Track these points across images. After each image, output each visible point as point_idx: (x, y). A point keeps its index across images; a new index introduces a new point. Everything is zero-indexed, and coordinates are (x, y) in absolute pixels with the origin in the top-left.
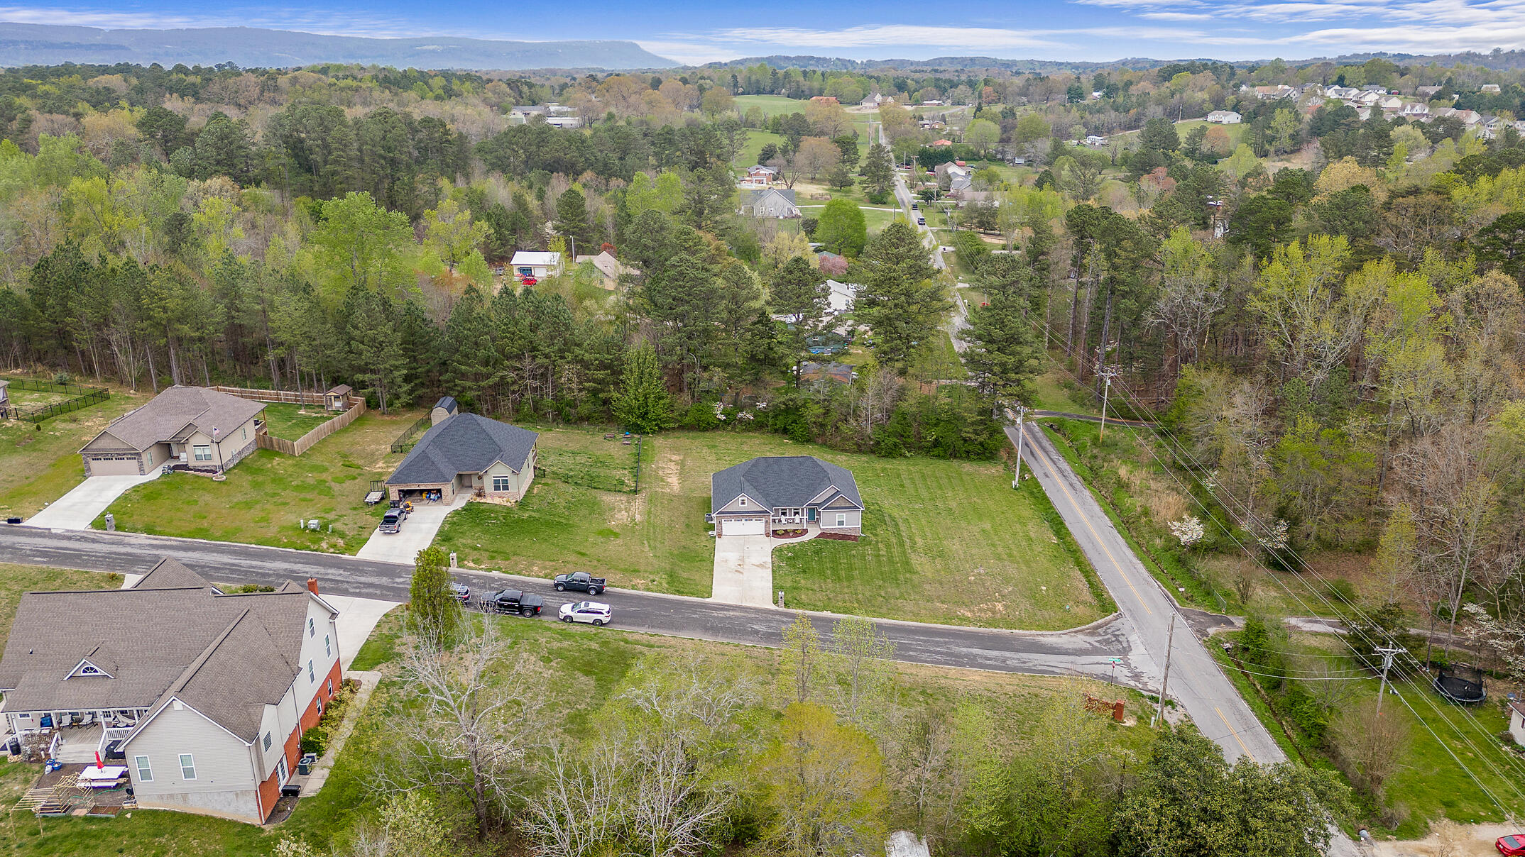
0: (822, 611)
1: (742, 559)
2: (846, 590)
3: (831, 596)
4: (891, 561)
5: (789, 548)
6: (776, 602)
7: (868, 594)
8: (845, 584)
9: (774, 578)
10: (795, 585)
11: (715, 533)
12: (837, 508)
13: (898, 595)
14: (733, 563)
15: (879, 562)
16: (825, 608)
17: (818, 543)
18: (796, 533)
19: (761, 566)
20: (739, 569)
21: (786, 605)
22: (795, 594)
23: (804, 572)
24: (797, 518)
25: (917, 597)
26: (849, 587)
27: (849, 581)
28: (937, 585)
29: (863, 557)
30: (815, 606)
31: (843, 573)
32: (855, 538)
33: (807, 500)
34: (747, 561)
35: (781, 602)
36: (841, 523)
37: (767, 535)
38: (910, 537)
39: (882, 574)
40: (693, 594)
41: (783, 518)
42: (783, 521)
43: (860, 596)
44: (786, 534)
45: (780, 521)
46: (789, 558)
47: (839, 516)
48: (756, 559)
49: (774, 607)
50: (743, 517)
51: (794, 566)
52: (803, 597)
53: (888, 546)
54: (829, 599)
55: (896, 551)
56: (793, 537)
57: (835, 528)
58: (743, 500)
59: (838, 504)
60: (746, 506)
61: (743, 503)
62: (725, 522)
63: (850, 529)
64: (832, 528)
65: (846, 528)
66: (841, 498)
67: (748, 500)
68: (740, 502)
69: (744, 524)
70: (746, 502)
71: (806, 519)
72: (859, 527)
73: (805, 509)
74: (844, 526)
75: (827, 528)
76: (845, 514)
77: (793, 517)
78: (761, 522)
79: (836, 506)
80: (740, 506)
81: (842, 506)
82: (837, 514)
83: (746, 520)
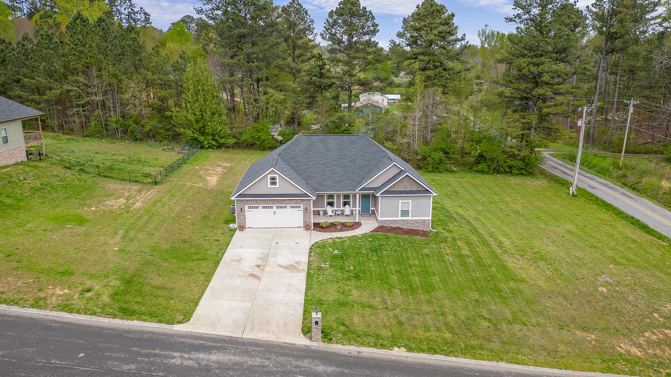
0: (390, 348)
1: (265, 258)
2: (425, 308)
3: (404, 317)
4: (479, 262)
5: (334, 243)
6: (307, 331)
7: (462, 314)
8: (423, 297)
9: (309, 287)
10: (342, 298)
11: (236, 226)
12: (400, 192)
13: (510, 316)
14: (248, 266)
15: (464, 264)
16: (394, 342)
17: (375, 238)
18: (345, 227)
19: (292, 268)
20: (257, 271)
21: (326, 336)
22: (343, 313)
23: (357, 277)
24: (347, 210)
25: (542, 321)
26: (429, 302)
27: (428, 292)
28: (560, 300)
29: (441, 257)
30: (378, 337)
31: (416, 280)
32: (425, 234)
33: (360, 183)
34: (271, 260)
35: (316, 331)
36: (405, 213)
37: (307, 227)
38: (491, 235)
39: (473, 281)
40: (153, 316)
41: (329, 210)
42: (330, 213)
43: (450, 318)
44: (332, 227)
45: (325, 213)
46: (334, 257)
47: (404, 203)
48: (284, 258)
49: (301, 341)
50: (274, 202)
51: (342, 268)
52: (356, 320)
53: (469, 244)
54: (400, 323)
55: (482, 251)
56: (341, 230)
57: (397, 220)
58: (273, 179)
59: (402, 186)
60: (278, 186)
61: (274, 183)
62: (250, 210)
63: (417, 221)
64: (394, 221)
65: (412, 220)
66: (407, 179)
67: (280, 177)
68: (269, 181)
69: (275, 213)
70: (277, 181)
71: (359, 210)
72: (429, 220)
73: (358, 195)
74: (410, 218)
75: (387, 221)
76: (410, 201)
77: (342, 208)
78: (299, 209)
79: (399, 190)
80: (269, 186)
81: (407, 189)
82: (400, 201)
83: (277, 207)
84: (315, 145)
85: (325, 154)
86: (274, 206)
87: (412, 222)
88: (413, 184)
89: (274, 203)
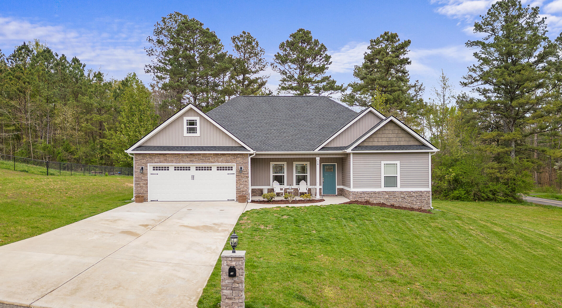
5: (284, 210)
11: (133, 199)
12: (383, 147)
14: (126, 225)
17: (349, 209)
20: (139, 230)
24: (303, 188)
32: (424, 211)
33: (321, 142)
36: (391, 181)
37: (241, 199)
41: (277, 187)
42: (277, 190)
44: (280, 201)
45: (271, 191)
47: (388, 165)
48: (196, 219)
50: (192, 158)
56: (294, 203)
57: (379, 193)
58: (192, 123)
59: (384, 139)
60: (198, 134)
61: (192, 130)
62: (155, 172)
63: (409, 194)
64: (375, 193)
65: (402, 193)
66: (390, 127)
67: (202, 120)
68: (185, 127)
69: (193, 177)
70: (198, 126)
71: (320, 189)
72: (428, 192)
73: (318, 159)
74: (398, 189)
75: (363, 193)
76: (398, 162)
77: (295, 186)
78: (230, 172)
79: (380, 144)
80: (185, 134)
81: (393, 144)
82: (383, 163)
83: (198, 169)
84: (257, 105)
85: (271, 114)
86: (193, 166)
87: (402, 196)
88: (401, 135)
89: (191, 161)
